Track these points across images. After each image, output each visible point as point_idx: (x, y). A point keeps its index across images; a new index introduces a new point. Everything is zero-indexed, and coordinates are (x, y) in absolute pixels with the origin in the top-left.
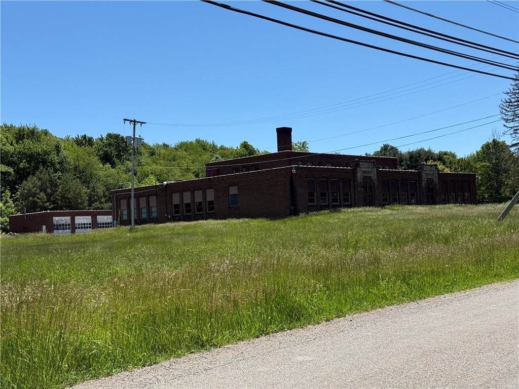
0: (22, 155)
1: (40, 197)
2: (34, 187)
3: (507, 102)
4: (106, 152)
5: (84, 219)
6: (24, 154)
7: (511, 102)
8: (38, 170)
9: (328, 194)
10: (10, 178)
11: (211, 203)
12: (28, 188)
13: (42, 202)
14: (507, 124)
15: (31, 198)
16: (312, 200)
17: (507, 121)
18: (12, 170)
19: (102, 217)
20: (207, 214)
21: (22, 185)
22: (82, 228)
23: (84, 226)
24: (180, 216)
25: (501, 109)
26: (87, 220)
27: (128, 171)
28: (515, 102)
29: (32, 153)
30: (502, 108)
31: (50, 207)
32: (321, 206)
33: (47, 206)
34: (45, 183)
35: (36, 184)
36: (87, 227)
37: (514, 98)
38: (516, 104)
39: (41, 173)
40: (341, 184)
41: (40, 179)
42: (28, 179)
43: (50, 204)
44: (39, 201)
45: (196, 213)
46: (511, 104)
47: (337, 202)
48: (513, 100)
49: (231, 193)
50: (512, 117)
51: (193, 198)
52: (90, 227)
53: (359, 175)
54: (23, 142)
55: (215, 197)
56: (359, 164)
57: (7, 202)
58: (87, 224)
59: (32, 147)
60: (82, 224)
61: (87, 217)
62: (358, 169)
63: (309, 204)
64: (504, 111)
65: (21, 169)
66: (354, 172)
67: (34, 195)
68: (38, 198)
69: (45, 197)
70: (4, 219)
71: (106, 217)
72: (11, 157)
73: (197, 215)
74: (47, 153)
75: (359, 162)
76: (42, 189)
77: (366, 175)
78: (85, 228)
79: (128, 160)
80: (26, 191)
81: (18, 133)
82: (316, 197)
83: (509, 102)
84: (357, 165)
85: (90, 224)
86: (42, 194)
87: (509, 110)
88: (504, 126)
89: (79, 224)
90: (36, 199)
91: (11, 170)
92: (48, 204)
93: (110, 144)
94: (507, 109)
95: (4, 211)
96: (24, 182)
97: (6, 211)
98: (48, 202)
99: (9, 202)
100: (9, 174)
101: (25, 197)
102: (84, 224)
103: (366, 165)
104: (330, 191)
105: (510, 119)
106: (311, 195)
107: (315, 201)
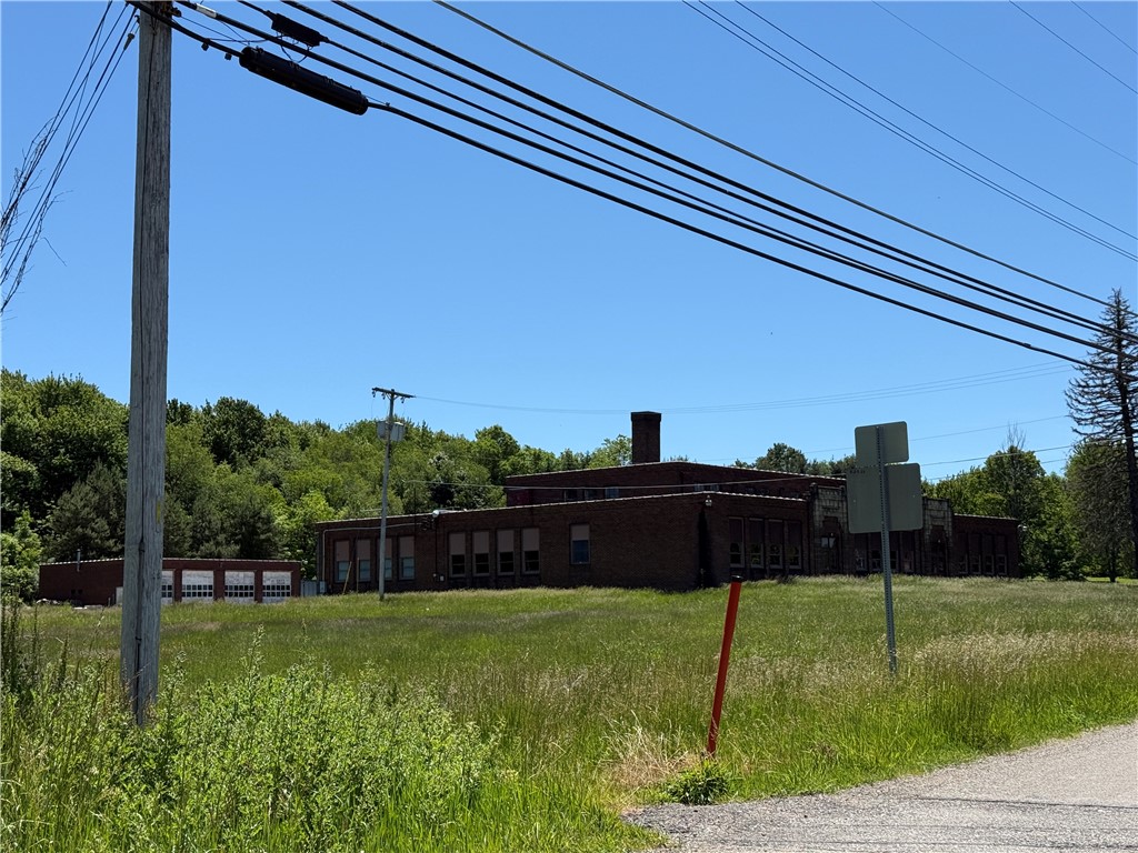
0: (58, 439)
1: (96, 526)
2: (85, 506)
3: (1080, 386)
4: (218, 437)
5: (199, 576)
6: (61, 435)
7: (1088, 386)
8: (92, 470)
9: (765, 548)
10: (31, 485)
11: (532, 555)
12: (73, 508)
13: (101, 539)
14: (1080, 429)
15: (79, 529)
16: (736, 559)
17: (1079, 421)
18: (35, 468)
19: (235, 573)
20: (522, 575)
21: (60, 502)
22: (194, 594)
23: (198, 591)
24: (465, 579)
25: (1069, 400)
26: (204, 578)
27: (263, 479)
28: (1095, 387)
29: (78, 435)
30: (1070, 396)
31: (114, 549)
32: (752, 570)
33: (109, 547)
34: (106, 498)
35: (89, 501)
36: (205, 594)
37: (1092, 378)
38: (1097, 389)
39: (98, 477)
40: (786, 529)
41: (96, 490)
42: (73, 489)
43: (116, 542)
44: (94, 535)
45: (500, 574)
46: (1086, 390)
47: (778, 564)
48: (1091, 383)
49: (574, 539)
50: (1091, 415)
51: (494, 544)
52: (210, 595)
53: (818, 514)
54: (57, 412)
55: (541, 545)
56: (817, 493)
57: (24, 535)
58: (205, 587)
59: (79, 423)
60: (194, 587)
61: (205, 573)
62: (816, 502)
63: (733, 565)
64: (1075, 403)
65: (55, 468)
66: (809, 506)
67: (85, 523)
68: (93, 530)
69: (107, 527)
70: (21, 570)
71: (242, 574)
72: (35, 440)
73: (500, 577)
74: (108, 436)
75: (818, 488)
76: (101, 511)
77: (829, 514)
78: (200, 594)
79: (264, 455)
80: (68, 514)
81: (46, 393)
82: (743, 553)
83: (1084, 387)
84: (815, 495)
85: (210, 587)
86: (101, 523)
87: (1083, 401)
88: (1075, 431)
89: (189, 587)
90: (89, 531)
91: (32, 468)
92: (111, 542)
93: (226, 422)
94: (1080, 398)
95: (20, 553)
96: (66, 495)
97: (24, 554)
98: (112, 537)
99: (30, 536)
100: (26, 476)
101: (62, 526)
102: (200, 587)
103: (829, 495)
104: (767, 542)
105: (1086, 420)
106: (735, 547)
107: (742, 561)
